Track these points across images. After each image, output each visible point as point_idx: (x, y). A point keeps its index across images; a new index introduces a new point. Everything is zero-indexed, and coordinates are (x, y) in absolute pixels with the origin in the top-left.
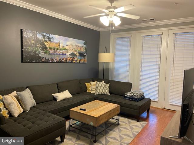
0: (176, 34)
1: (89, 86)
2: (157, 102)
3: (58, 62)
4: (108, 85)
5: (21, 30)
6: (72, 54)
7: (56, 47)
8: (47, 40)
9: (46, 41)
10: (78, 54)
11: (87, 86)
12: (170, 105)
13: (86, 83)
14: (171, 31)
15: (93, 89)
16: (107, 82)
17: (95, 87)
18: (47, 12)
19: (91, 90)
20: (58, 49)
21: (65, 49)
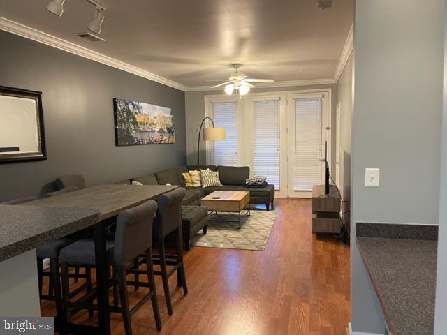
0: (296, 100)
1: (189, 177)
2: (279, 190)
3: (148, 144)
4: (217, 173)
5: (114, 99)
6: (161, 131)
7: (145, 122)
8: (137, 111)
9: (136, 113)
10: (166, 130)
11: (186, 178)
12: (295, 191)
13: (183, 174)
14: (291, 96)
15: (195, 181)
16: (214, 168)
17: (198, 178)
18: (142, 73)
19: (193, 183)
20: (147, 124)
21: (153, 124)
